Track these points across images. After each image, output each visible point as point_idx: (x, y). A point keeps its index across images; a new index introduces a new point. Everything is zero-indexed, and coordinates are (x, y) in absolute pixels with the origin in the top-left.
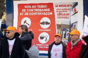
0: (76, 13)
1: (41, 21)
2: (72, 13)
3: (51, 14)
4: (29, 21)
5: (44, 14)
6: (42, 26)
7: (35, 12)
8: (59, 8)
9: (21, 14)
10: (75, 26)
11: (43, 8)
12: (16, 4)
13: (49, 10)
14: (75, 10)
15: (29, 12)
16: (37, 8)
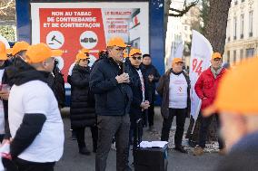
0: (137, 24)
1: (82, 37)
2: (132, 24)
3: (98, 25)
4: (60, 37)
5: (87, 25)
6: (83, 44)
7: (70, 22)
8: (110, 16)
9: (45, 24)
10: (136, 44)
11: (85, 17)
12: (35, 8)
13: (94, 19)
14: (136, 20)
15: (60, 23)
16: (73, 16)
